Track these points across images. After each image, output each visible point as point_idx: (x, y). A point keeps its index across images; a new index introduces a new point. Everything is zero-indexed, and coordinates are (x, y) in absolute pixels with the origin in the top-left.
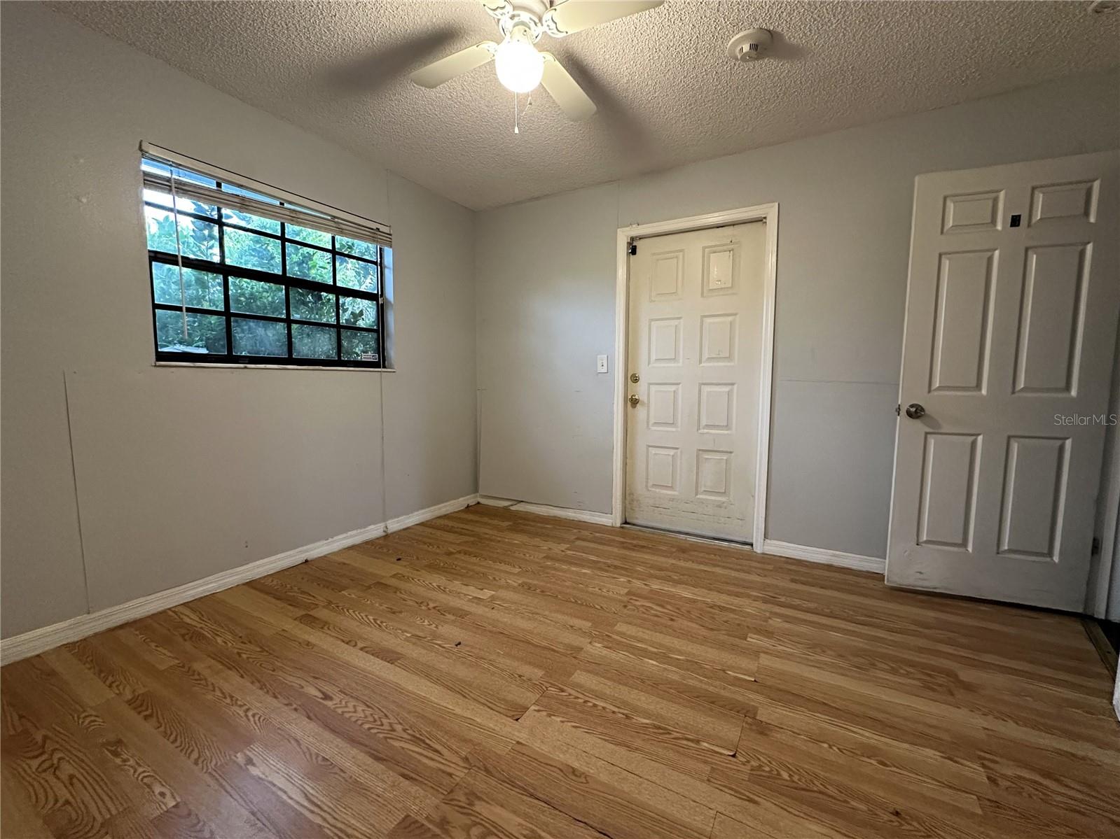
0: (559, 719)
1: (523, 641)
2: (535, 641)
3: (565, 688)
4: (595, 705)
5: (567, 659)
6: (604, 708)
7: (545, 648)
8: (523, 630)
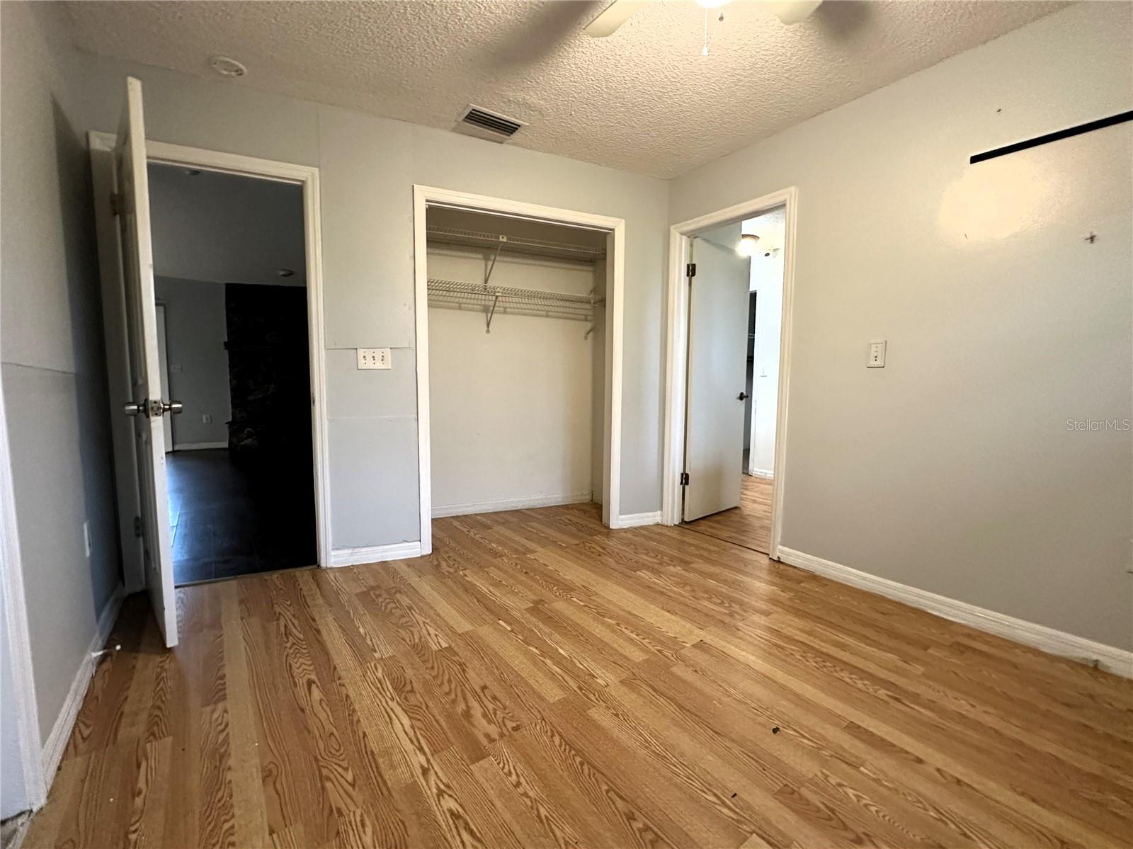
0: (669, 634)
1: (688, 711)
2: (673, 708)
3: (656, 652)
4: (638, 635)
5: (643, 675)
6: (632, 632)
7: (662, 694)
8: (685, 730)
